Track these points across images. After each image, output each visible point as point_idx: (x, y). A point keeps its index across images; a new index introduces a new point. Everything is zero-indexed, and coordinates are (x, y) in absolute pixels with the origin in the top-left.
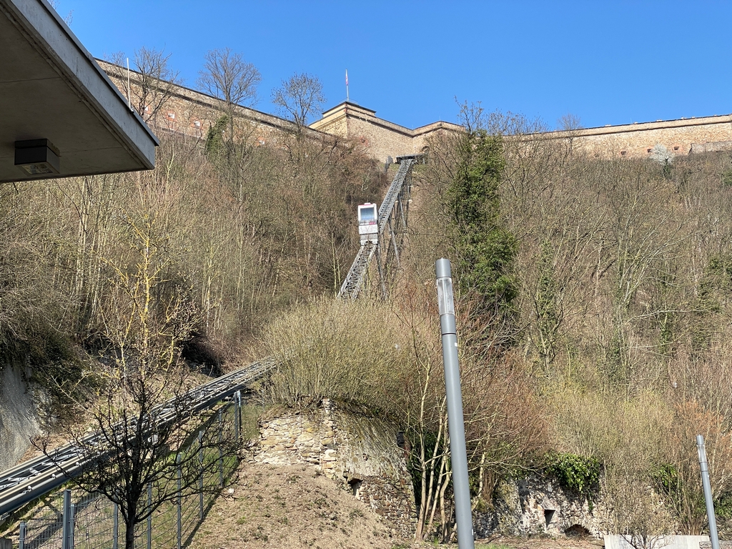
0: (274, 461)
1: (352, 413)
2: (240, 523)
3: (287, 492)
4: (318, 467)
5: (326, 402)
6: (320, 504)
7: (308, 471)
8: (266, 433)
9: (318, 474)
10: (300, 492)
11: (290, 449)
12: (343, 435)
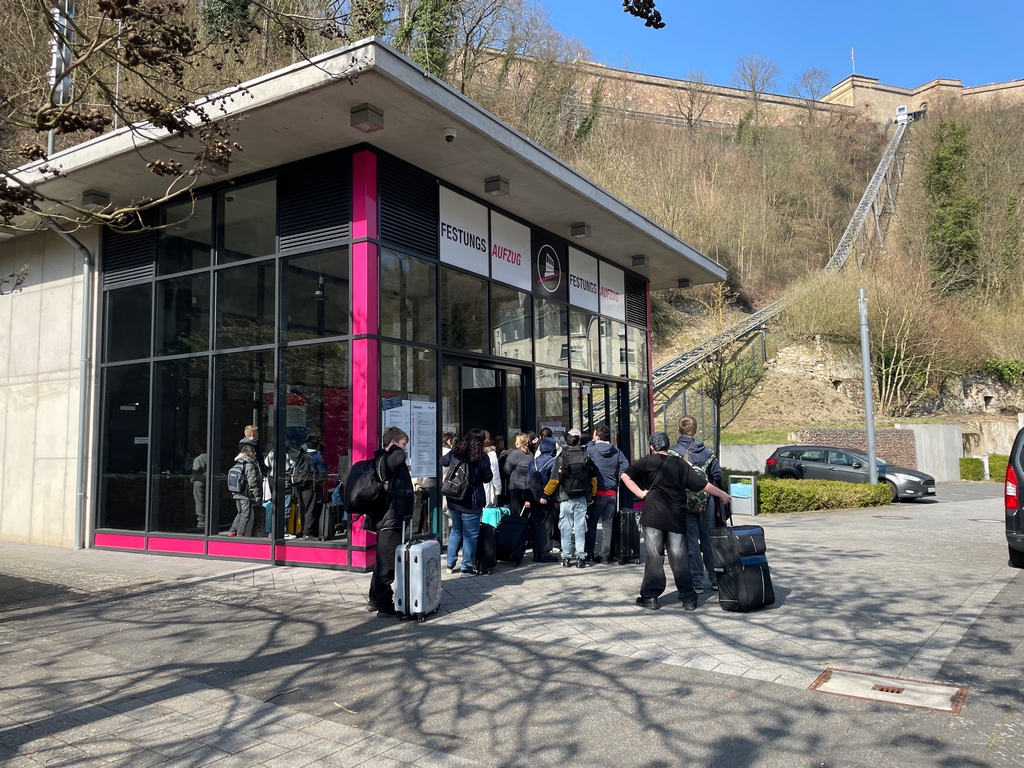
0: (786, 371)
1: (835, 342)
2: (766, 404)
3: (793, 388)
4: (813, 374)
5: (818, 337)
6: (813, 395)
7: (806, 377)
8: (780, 355)
9: (813, 378)
10: (802, 388)
11: (795, 364)
12: (829, 356)
